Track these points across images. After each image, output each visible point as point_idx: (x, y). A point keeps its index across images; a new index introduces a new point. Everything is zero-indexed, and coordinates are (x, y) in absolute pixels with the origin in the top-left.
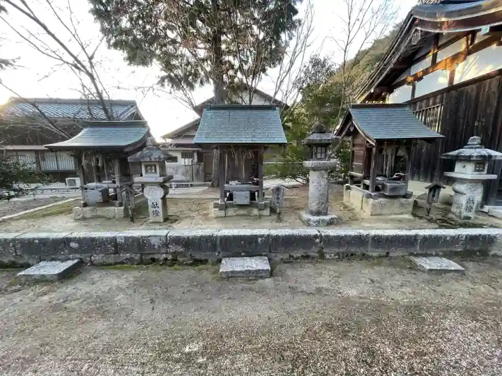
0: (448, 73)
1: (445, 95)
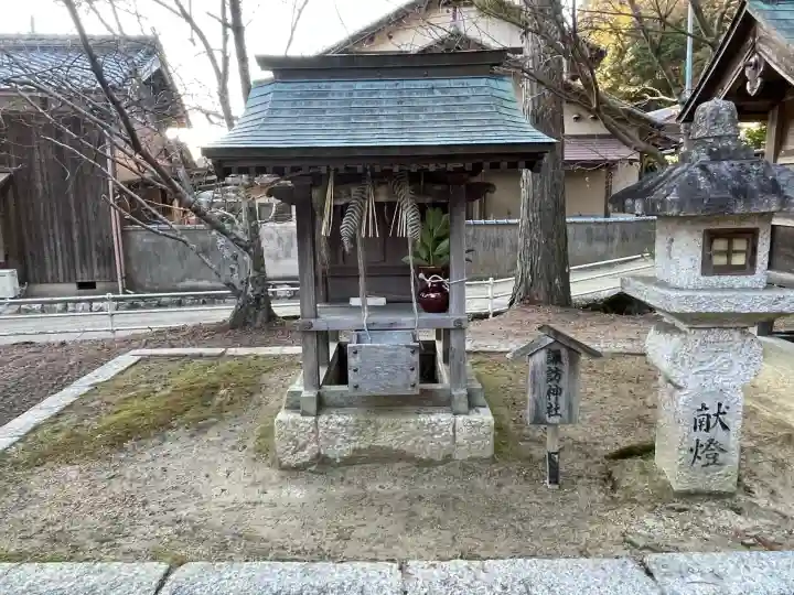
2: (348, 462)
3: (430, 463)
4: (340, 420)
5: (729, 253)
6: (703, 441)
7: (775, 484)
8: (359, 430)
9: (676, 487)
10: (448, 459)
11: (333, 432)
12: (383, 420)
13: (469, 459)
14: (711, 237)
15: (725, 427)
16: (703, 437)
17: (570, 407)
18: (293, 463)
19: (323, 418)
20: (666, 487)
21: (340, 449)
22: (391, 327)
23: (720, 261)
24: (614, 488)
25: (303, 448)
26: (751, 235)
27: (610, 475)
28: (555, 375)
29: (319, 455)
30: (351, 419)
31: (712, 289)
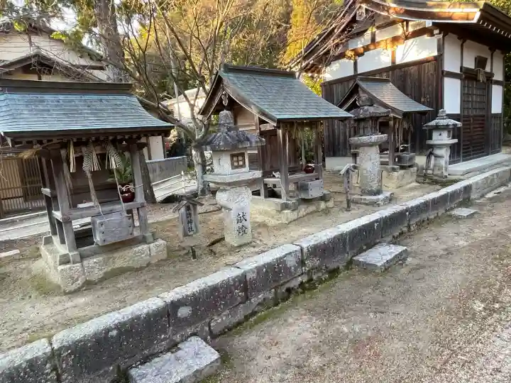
0: (389, 51)
1: (390, 73)
2: (102, 280)
3: (141, 269)
4: (95, 260)
5: (238, 161)
6: (241, 226)
7: (261, 238)
8: (106, 263)
9: (236, 245)
10: (149, 264)
11: (92, 268)
12: (116, 255)
13: (159, 261)
14: (232, 156)
15: (246, 220)
16: (240, 225)
17: (196, 227)
18: (73, 289)
19: (85, 263)
20: (232, 246)
21: (97, 274)
22: (111, 212)
23: (236, 164)
24: (215, 254)
25: (77, 280)
26: (243, 155)
27: (212, 250)
28: (189, 215)
29: (87, 280)
30: (101, 258)
31: (236, 173)
